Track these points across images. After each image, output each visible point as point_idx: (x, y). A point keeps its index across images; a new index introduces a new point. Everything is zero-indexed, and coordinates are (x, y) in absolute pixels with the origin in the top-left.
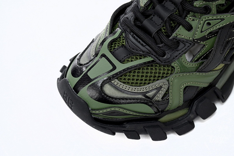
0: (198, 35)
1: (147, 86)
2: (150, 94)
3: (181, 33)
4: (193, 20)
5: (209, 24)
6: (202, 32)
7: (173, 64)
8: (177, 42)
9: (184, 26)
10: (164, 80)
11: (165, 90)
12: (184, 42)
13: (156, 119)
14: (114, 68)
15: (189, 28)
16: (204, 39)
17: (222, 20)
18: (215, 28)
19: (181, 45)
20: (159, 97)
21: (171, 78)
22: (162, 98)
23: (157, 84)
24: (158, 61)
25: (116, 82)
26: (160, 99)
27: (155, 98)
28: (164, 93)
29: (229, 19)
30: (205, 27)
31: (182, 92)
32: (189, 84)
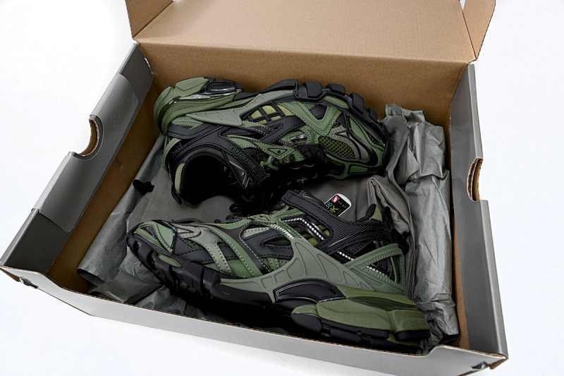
0: (289, 149)
1: (342, 141)
2: (345, 134)
3: (299, 157)
4: (286, 160)
5: (279, 152)
6: (286, 150)
7: (318, 142)
8: (303, 153)
9: (294, 159)
10: (330, 136)
11: (334, 129)
12: (301, 151)
13: (350, 111)
14: (350, 166)
15: (292, 156)
16: (287, 144)
17: (269, 149)
18: (277, 146)
20: (341, 128)
22: (339, 125)
23: (336, 138)
25: (357, 156)
26: (341, 126)
27: (344, 129)
28: (336, 128)
29: (264, 147)
30: (282, 151)
31: (324, 118)
32: (316, 120)
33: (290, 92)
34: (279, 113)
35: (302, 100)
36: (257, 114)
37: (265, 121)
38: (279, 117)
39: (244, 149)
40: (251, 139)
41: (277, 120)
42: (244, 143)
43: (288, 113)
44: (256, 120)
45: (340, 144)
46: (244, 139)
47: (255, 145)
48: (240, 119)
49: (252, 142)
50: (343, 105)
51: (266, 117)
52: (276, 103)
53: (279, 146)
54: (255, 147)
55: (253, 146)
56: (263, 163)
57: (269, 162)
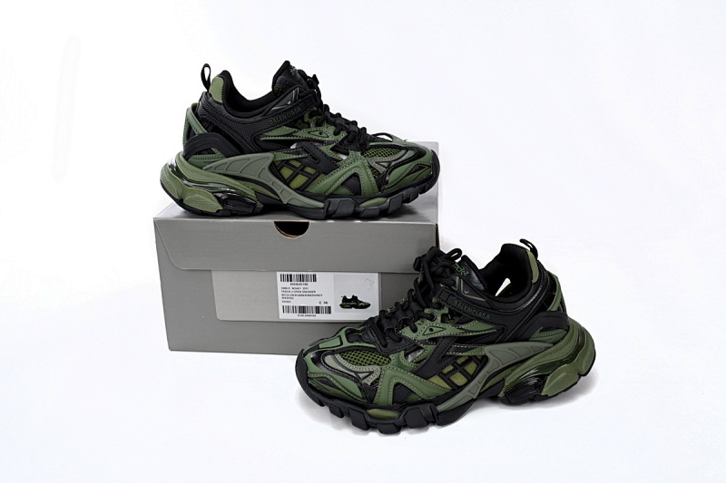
0: (421, 337)
1: (362, 367)
2: (361, 375)
3: (407, 332)
4: (420, 324)
5: (431, 330)
6: (424, 335)
7: (390, 356)
8: (401, 338)
9: (411, 328)
10: (378, 367)
11: (376, 377)
12: (407, 339)
13: (365, 408)
14: (342, 344)
15: (415, 330)
16: (425, 342)
17: (444, 329)
18: (436, 336)
19: (403, 341)
20: (369, 381)
21: (384, 367)
22: (372, 384)
23: (371, 368)
24: (379, 350)
25: (338, 356)
26: (369, 384)
27: (365, 381)
28: (374, 379)
29: (450, 330)
30: (428, 332)
31: (392, 387)
32: (401, 381)
33: (441, 408)
34: (446, 378)
35: (423, 402)
36: (471, 368)
37: (460, 361)
38: (446, 371)
39: (471, 320)
40: (468, 334)
41: (445, 367)
42: (475, 327)
43: (436, 380)
44: (470, 359)
45: (368, 362)
46: (473, 332)
47: (461, 329)
48: (488, 355)
49: (467, 331)
50: (374, 412)
51: (460, 368)
52: (453, 390)
53: (433, 336)
54: (460, 326)
55: (463, 327)
56: (446, 311)
57: (438, 314)
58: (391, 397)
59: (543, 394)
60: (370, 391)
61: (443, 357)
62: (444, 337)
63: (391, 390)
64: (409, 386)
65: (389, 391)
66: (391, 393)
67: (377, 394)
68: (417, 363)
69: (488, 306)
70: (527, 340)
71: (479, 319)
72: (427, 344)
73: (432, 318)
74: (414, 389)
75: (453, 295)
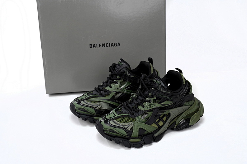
0: (146, 109)
1: (125, 124)
2: (126, 127)
3: (140, 108)
4: (145, 104)
5: (150, 106)
6: (147, 108)
7: (136, 118)
8: (139, 111)
9: (142, 106)
10: (132, 123)
11: (132, 127)
12: (141, 111)
13: (128, 139)
14: (115, 116)
15: (143, 107)
17: (155, 105)
18: (152, 108)
19: (140, 112)
20: (129, 129)
21: (134, 122)
23: (129, 123)
24: (131, 116)
25: (115, 120)
26: (129, 130)
27: (128, 129)
28: (131, 127)
29: (157, 105)
30: (149, 107)
31: (138, 130)
32: (141, 127)
33: (156, 135)
34: (157, 124)
35: (149, 134)
36: (164, 119)
37: (161, 117)
38: (157, 121)
39: (165, 101)
41: (157, 119)
42: (167, 103)
43: (154, 125)
44: (164, 115)
45: (127, 121)
46: (166, 105)
47: (162, 104)
48: (171, 113)
49: (164, 105)
50: (131, 140)
51: (161, 119)
52: (159, 128)
53: (151, 108)
54: (161, 103)
55: (162, 103)
56: (155, 98)
57: (152, 99)
58: (138, 133)
59: (190, 125)
60: (130, 132)
61: (156, 116)
62: (155, 108)
63: (138, 131)
64: (144, 128)
65: (137, 131)
66: (138, 132)
67: (133, 133)
68: (146, 119)
69: (171, 95)
70: (182, 106)
71: (168, 100)
72: (149, 111)
73: (149, 101)
74: (146, 129)
75: (158, 92)
